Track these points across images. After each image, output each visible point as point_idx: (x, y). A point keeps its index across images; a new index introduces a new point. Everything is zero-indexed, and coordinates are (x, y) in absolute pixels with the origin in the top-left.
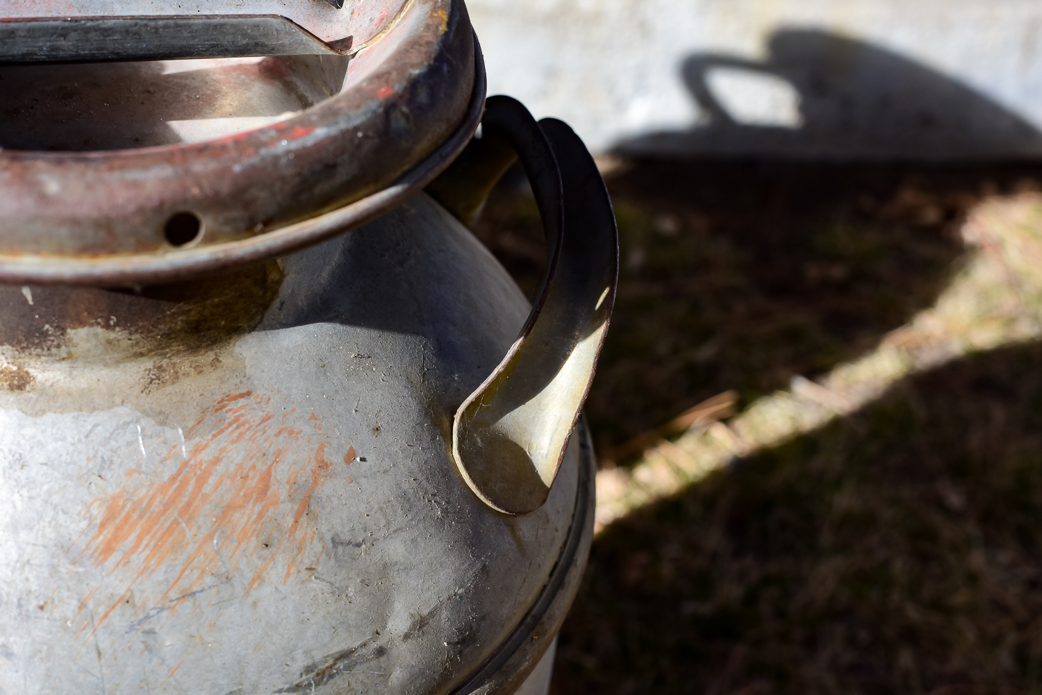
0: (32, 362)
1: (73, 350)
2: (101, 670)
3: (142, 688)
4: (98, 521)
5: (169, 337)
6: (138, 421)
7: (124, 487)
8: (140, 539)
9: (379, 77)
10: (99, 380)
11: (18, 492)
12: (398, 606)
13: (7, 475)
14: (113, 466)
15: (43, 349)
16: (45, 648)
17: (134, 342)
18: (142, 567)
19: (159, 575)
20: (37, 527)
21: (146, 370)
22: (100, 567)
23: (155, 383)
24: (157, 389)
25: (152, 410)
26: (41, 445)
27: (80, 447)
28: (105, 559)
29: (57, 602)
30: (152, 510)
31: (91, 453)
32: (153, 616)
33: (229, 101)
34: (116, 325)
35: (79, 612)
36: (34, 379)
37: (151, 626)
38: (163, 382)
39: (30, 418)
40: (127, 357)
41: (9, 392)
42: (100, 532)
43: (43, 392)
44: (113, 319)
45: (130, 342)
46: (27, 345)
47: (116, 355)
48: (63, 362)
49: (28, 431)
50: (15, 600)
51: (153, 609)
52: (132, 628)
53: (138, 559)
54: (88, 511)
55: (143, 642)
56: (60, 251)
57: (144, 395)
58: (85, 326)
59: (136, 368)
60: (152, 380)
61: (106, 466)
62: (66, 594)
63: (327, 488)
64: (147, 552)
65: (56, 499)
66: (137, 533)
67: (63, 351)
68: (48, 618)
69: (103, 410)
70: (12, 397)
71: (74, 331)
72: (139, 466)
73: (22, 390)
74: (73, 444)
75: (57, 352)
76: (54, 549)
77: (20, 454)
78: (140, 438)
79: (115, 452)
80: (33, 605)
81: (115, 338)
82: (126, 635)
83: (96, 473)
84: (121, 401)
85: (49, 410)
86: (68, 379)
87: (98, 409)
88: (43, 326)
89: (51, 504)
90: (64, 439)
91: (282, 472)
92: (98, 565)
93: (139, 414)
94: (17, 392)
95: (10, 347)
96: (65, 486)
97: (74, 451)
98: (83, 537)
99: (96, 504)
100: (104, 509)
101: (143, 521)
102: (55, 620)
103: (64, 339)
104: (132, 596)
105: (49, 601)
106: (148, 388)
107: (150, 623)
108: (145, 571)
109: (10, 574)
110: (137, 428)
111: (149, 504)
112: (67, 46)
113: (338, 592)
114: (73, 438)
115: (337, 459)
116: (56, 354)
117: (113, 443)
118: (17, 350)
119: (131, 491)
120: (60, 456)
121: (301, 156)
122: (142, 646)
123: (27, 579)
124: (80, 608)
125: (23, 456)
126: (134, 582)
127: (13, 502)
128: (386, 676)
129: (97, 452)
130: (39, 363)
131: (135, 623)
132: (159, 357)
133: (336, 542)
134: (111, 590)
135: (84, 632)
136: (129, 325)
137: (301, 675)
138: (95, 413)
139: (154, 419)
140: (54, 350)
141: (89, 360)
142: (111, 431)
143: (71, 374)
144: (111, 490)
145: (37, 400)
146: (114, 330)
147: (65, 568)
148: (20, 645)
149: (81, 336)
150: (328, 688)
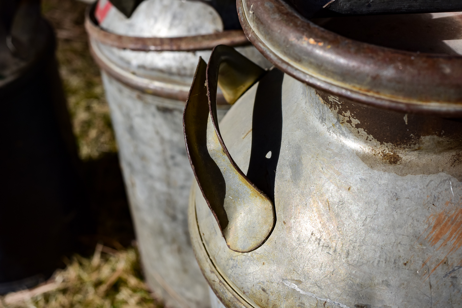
0: (401, 151)
1: (421, 146)
2: (431, 294)
3: (449, 303)
4: (433, 225)
6: (450, 179)
7: (444, 210)
8: (451, 234)
10: (431, 160)
11: (395, 211)
13: (390, 203)
14: (439, 200)
15: (407, 145)
16: (406, 283)
17: (450, 143)
18: (452, 247)
20: (404, 227)
21: (452, 156)
22: (433, 246)
23: (457, 162)
24: (458, 165)
25: (456, 174)
26: (406, 189)
27: (424, 190)
28: (435, 243)
29: (412, 262)
30: (457, 221)
31: (429, 193)
32: (456, 270)
34: (444, 134)
35: (423, 267)
36: (401, 159)
37: (455, 275)
38: (460, 161)
39: (400, 177)
40: (445, 150)
41: (390, 165)
42: (433, 230)
43: (406, 165)
44: (443, 132)
45: (448, 142)
46: (400, 143)
47: (440, 149)
48: (415, 152)
49: (399, 183)
50: (393, 260)
51: (456, 267)
52: (446, 275)
53: (450, 243)
54: (428, 220)
55: (451, 282)
56: (449, 101)
57: (452, 167)
58: (429, 135)
59: (448, 155)
60: (455, 160)
61: (436, 200)
62: (417, 258)
64: (455, 240)
65: (413, 214)
66: (450, 231)
67: (417, 147)
68: (408, 269)
69: (434, 174)
70: (391, 167)
71: (424, 137)
72: (451, 200)
73: (395, 164)
74: (421, 189)
75: (413, 147)
76: (412, 237)
77: (396, 193)
78: (451, 187)
79: (440, 193)
80: (401, 263)
81: (442, 140)
82: (444, 278)
83: (432, 203)
84: (442, 170)
85: (409, 173)
86: (417, 159)
87: (432, 173)
88: (410, 135)
89: (411, 217)
90: (416, 187)
92: (432, 245)
93: (450, 176)
94: (393, 164)
95: (391, 144)
96: (417, 209)
97: (421, 192)
98: (425, 232)
99: (431, 217)
100: (435, 220)
101: (453, 225)
102: (411, 270)
103: (418, 141)
104: (447, 260)
105: (409, 261)
106: (454, 164)
107: (455, 273)
108: (453, 249)
109: (391, 248)
110: (450, 183)
111: (456, 218)
114: (421, 187)
116: (413, 148)
117: (439, 190)
118: (394, 145)
119: (448, 212)
120: (415, 194)
122: (450, 284)
123: (399, 251)
124: (423, 265)
125: (397, 194)
126: (448, 254)
127: (393, 215)
129: (432, 193)
130: (404, 151)
131: (448, 273)
132: (459, 150)
134: (438, 257)
135: (424, 276)
136: (449, 135)
138: (430, 175)
139: (457, 179)
140: (412, 146)
141: (428, 150)
142: (438, 184)
143: (418, 156)
144: (439, 211)
145: (403, 169)
146: (442, 137)
147: (417, 246)
148: (394, 281)
149: (426, 140)
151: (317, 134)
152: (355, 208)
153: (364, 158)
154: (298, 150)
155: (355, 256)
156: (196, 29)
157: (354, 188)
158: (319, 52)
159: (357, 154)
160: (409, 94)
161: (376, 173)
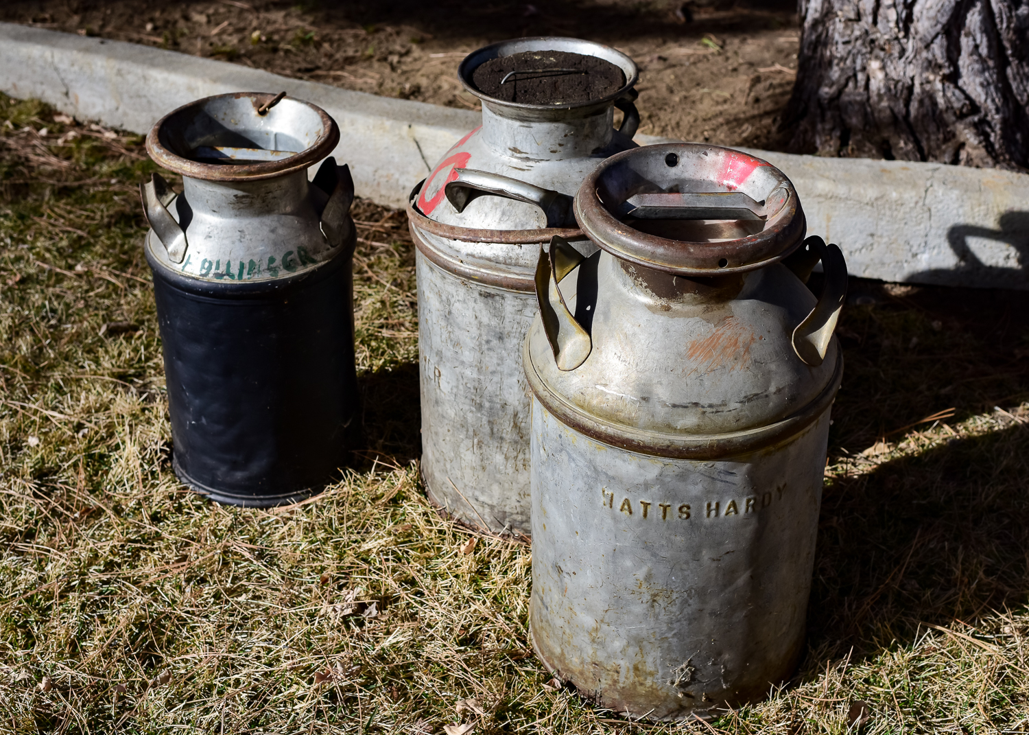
0: (672, 303)
4: (689, 348)
5: (711, 298)
6: (701, 321)
7: (697, 339)
9: (774, 226)
10: (691, 309)
11: (667, 339)
12: (773, 384)
13: (664, 334)
14: (694, 333)
15: (676, 299)
16: (672, 382)
18: (701, 361)
19: (705, 364)
20: (672, 348)
21: (704, 307)
24: (707, 313)
25: (705, 319)
26: (674, 326)
27: (685, 327)
28: (690, 358)
29: (676, 369)
30: (704, 346)
31: (688, 329)
32: (703, 375)
33: (726, 234)
35: (682, 373)
36: (672, 308)
38: (708, 311)
39: (671, 319)
41: (665, 311)
42: (689, 351)
43: (675, 311)
44: (696, 291)
46: (671, 298)
48: (681, 303)
49: (670, 322)
50: (664, 368)
51: (703, 373)
53: (700, 359)
54: (686, 345)
55: (700, 383)
57: (703, 314)
58: (688, 293)
59: (701, 306)
60: (706, 310)
61: (692, 333)
62: (679, 367)
63: (753, 345)
64: (702, 357)
65: (678, 341)
66: (700, 352)
67: (681, 300)
68: (673, 374)
69: (691, 317)
70: (666, 313)
71: (685, 294)
72: (701, 333)
73: (669, 311)
74: (683, 326)
76: (676, 354)
78: (702, 326)
79: (695, 329)
80: (669, 370)
82: (695, 380)
83: (689, 334)
84: (697, 315)
85: (676, 317)
86: (682, 308)
88: (677, 292)
89: (676, 342)
90: (680, 325)
91: (741, 339)
92: (688, 360)
93: (701, 319)
94: (667, 311)
96: (680, 338)
97: (683, 328)
98: (684, 352)
99: (689, 343)
100: (691, 344)
101: (701, 348)
102: (675, 374)
103: (682, 296)
104: (697, 369)
105: (674, 369)
106: (704, 312)
107: (702, 377)
110: (701, 323)
111: (703, 344)
112: (685, 215)
113: (755, 376)
115: (757, 338)
116: (679, 301)
117: (694, 327)
118: (668, 300)
119: (699, 340)
120: (679, 329)
121: (754, 246)
123: (668, 363)
124: (683, 371)
125: (668, 329)
126: (698, 365)
127: (665, 341)
128: (768, 404)
130: (674, 303)
131: (698, 377)
132: (708, 304)
133: (755, 361)
134: (691, 367)
135: (683, 378)
136: (701, 293)
137: (743, 398)
138: (689, 318)
139: (706, 321)
141: (689, 303)
142: (694, 323)
144: (693, 339)
145: (673, 314)
146: (697, 294)
147: (679, 360)
148: (665, 382)
149: (687, 295)
150: (751, 404)
151: (621, 294)
152: (643, 337)
153: (649, 307)
154: (608, 304)
155: (641, 366)
156: (522, 225)
157: (642, 325)
158: (624, 239)
159: (646, 305)
160: (671, 262)
161: (656, 316)
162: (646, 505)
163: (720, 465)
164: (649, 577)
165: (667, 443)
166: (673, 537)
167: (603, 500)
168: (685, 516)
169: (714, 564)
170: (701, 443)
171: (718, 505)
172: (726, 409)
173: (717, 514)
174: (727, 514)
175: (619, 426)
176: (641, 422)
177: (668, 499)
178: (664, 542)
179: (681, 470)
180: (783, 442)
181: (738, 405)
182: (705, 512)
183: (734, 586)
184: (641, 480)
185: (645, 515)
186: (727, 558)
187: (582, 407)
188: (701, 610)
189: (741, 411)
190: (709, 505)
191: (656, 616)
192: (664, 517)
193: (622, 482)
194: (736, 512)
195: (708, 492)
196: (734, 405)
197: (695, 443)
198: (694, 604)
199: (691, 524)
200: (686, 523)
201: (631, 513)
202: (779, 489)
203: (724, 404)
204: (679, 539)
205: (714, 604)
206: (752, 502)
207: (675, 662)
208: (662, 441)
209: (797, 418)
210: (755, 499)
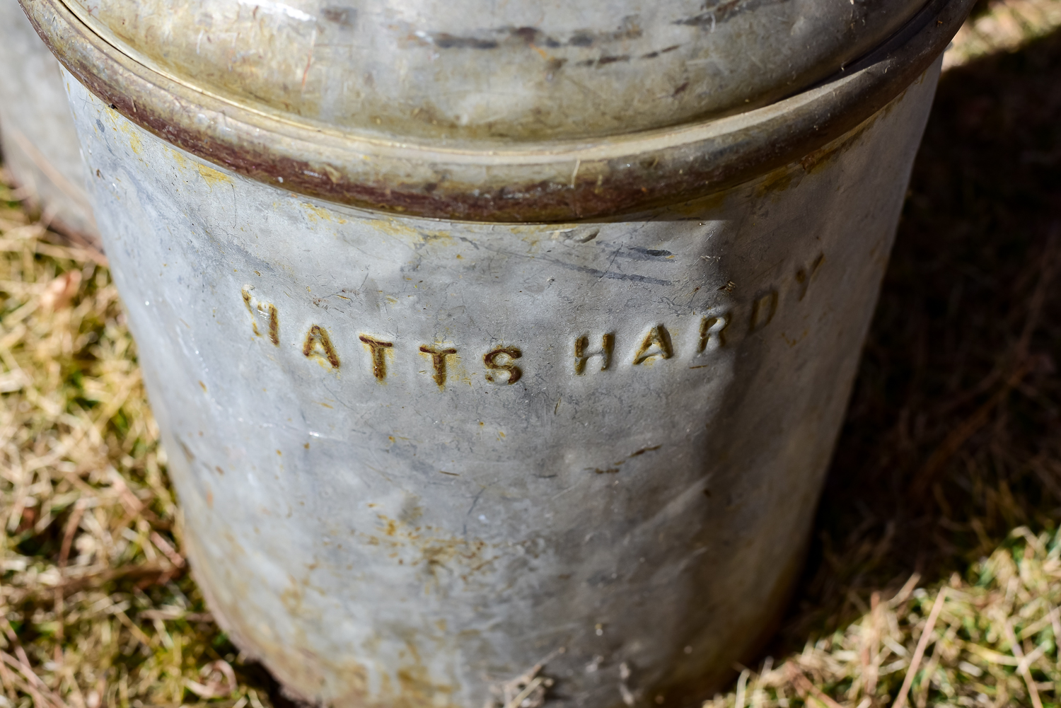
128: (789, 24)
137: (702, 7)
150: (729, 27)
162: (379, 348)
163: (617, 233)
164: (411, 514)
165: (424, 174)
166: (472, 427)
167: (250, 320)
168: (505, 375)
169: (600, 483)
170: (547, 173)
171: (610, 341)
172: (637, 48)
173: (609, 364)
174: (639, 361)
175: (257, 111)
176: (329, 100)
177: (447, 333)
178: (446, 439)
179: (483, 253)
180: (827, 147)
181: (684, 34)
182: (570, 361)
183: (659, 518)
184: (354, 278)
185: (380, 372)
186: (638, 464)
187: (130, 41)
188: (565, 578)
189: (694, 54)
190: (583, 343)
191: (444, 593)
192: (441, 378)
193: (295, 281)
194: (669, 352)
195: (580, 308)
196: (666, 34)
197: (525, 176)
198: (546, 566)
199: (527, 392)
200: (511, 392)
201: (335, 363)
202: (800, 275)
203: (630, 30)
204: (493, 432)
205: (602, 559)
206: (719, 324)
207: (500, 672)
208: (404, 169)
209: (882, 67)
210: (728, 316)
